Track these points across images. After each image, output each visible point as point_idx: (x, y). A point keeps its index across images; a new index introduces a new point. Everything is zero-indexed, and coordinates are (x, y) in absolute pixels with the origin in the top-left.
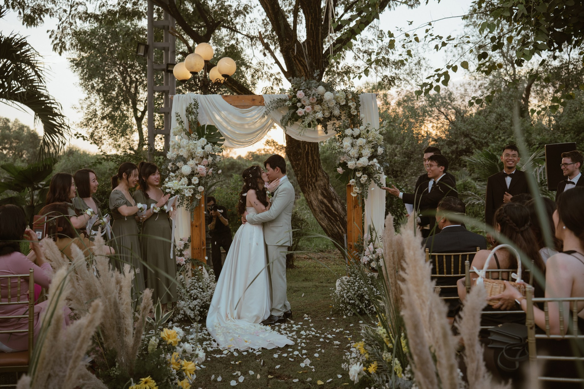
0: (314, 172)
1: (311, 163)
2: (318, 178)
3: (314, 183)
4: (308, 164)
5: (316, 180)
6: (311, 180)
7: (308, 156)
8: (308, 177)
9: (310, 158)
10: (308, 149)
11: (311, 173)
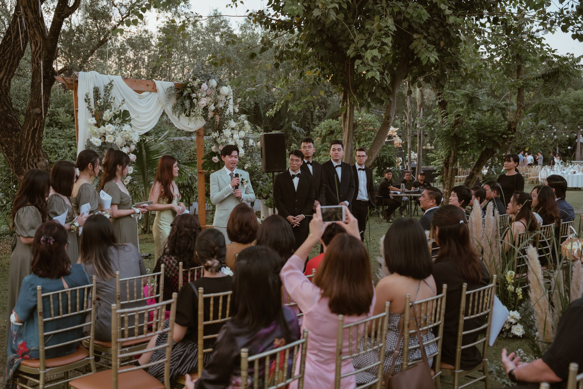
0: (37, 152)
1: (37, 140)
2: (40, 158)
3: (36, 164)
4: (34, 141)
5: (39, 160)
6: (33, 160)
7: (36, 133)
8: (29, 157)
9: (37, 135)
10: (37, 125)
11: (34, 153)
